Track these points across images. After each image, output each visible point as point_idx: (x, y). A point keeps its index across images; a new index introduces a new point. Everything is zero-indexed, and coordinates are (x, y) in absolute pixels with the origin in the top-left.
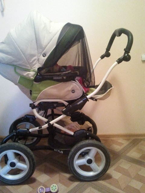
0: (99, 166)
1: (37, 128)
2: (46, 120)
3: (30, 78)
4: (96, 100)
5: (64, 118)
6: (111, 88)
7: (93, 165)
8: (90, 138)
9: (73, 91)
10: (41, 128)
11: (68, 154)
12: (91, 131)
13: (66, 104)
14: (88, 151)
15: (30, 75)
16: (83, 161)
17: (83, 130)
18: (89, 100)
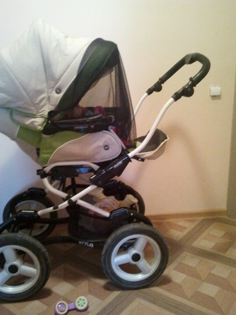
0: (150, 264)
1: (51, 209)
2: (64, 195)
3: (36, 128)
4: (143, 160)
5: (93, 191)
6: (165, 140)
7: (142, 263)
8: (135, 220)
9: (106, 147)
10: (57, 208)
11: (102, 248)
12: (135, 209)
13: (96, 167)
14: (132, 241)
15: (36, 124)
16: (126, 258)
17: (125, 208)
18: (132, 159)
